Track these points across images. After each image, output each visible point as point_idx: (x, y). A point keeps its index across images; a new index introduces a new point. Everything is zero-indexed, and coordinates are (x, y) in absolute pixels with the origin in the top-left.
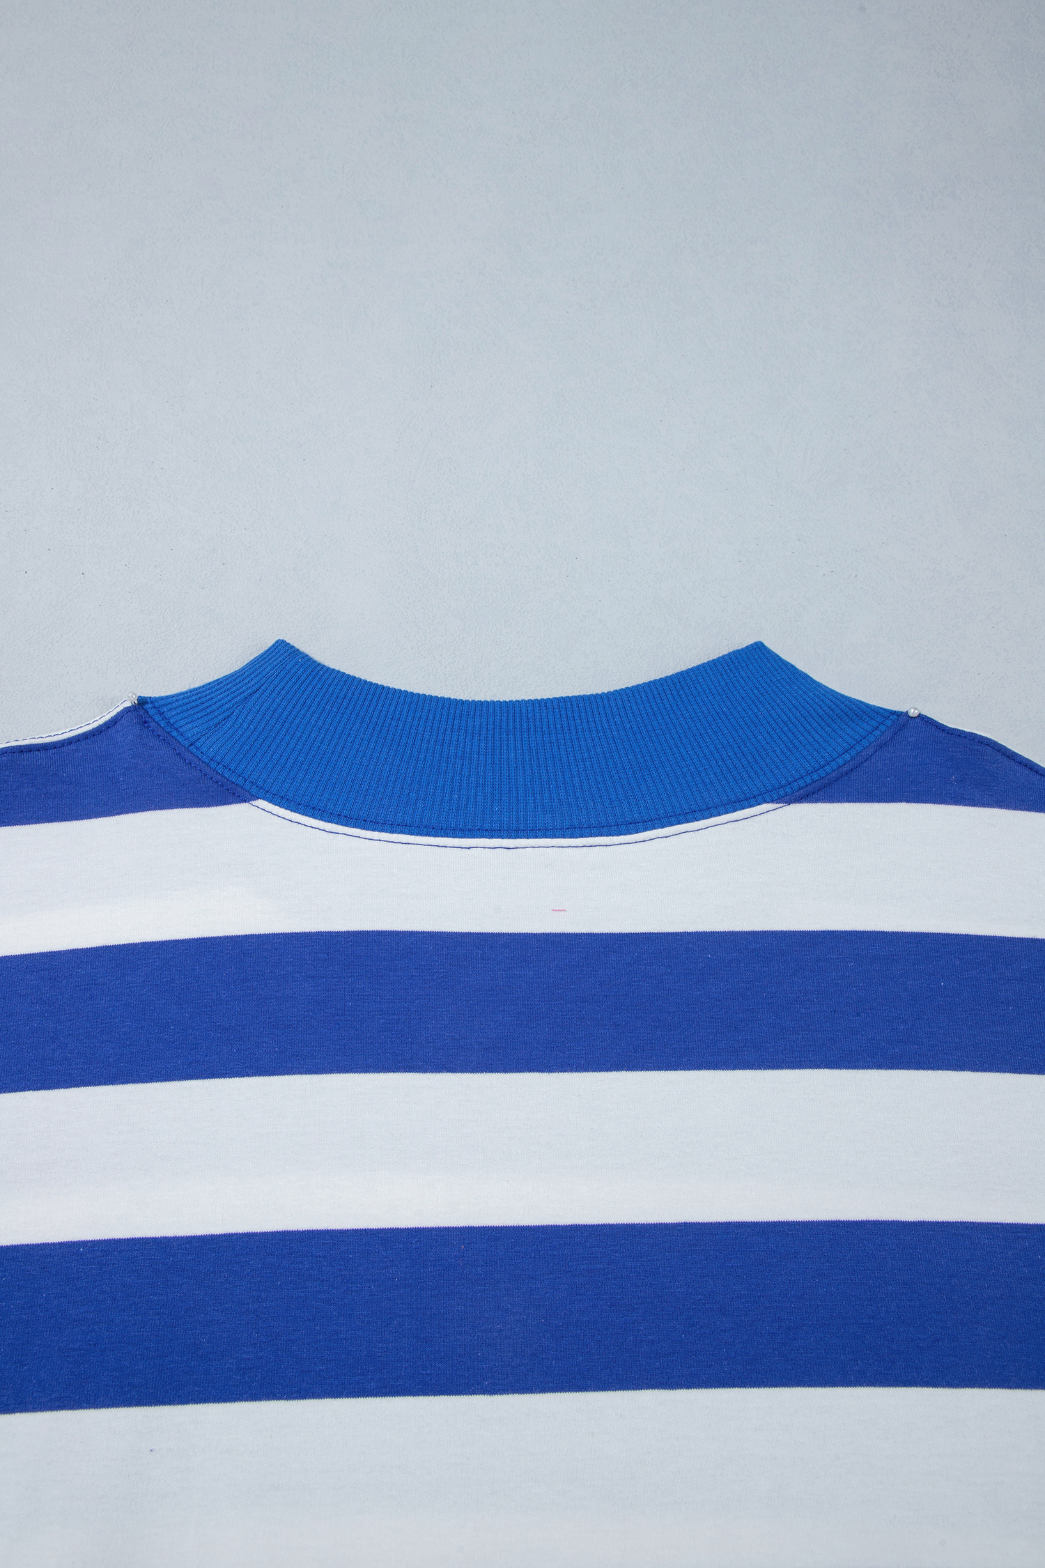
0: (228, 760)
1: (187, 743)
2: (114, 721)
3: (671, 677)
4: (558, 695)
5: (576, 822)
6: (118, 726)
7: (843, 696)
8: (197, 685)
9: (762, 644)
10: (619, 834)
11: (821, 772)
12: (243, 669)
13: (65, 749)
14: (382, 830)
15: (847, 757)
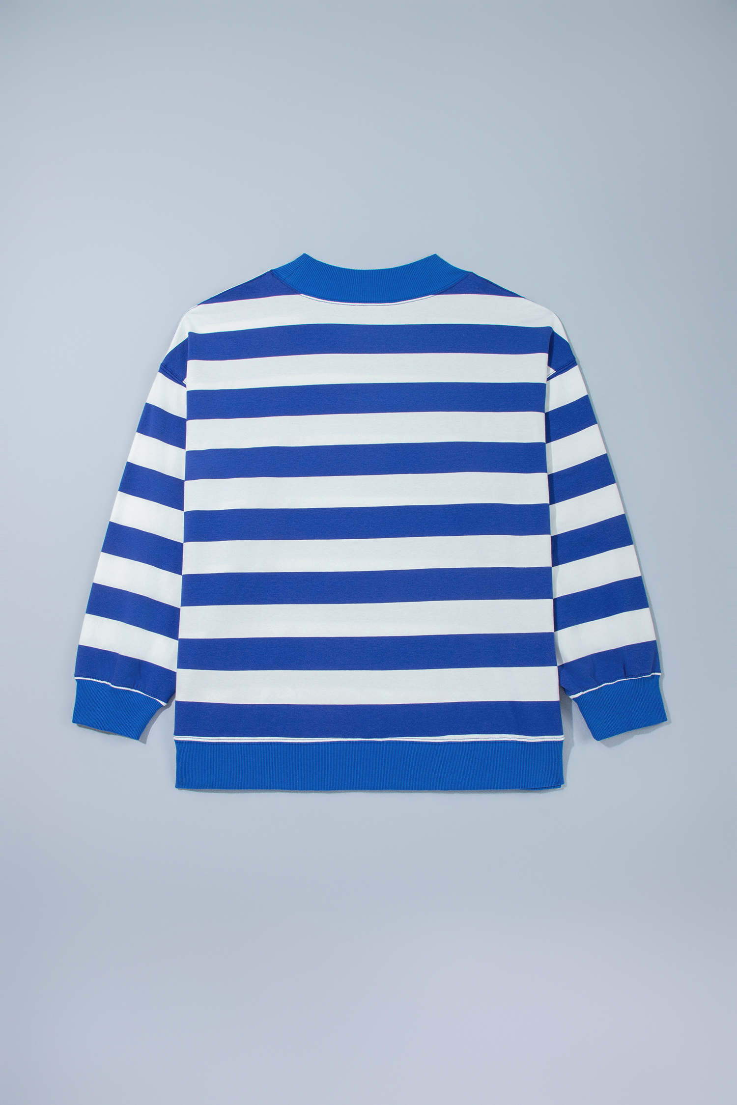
0: (293, 284)
1: (283, 280)
2: (265, 274)
3: (410, 264)
4: (379, 269)
5: (381, 300)
6: (266, 275)
7: (454, 267)
8: (284, 265)
9: (436, 255)
10: (392, 302)
11: (446, 287)
12: (295, 261)
13: (255, 281)
14: (332, 301)
15: (453, 283)
